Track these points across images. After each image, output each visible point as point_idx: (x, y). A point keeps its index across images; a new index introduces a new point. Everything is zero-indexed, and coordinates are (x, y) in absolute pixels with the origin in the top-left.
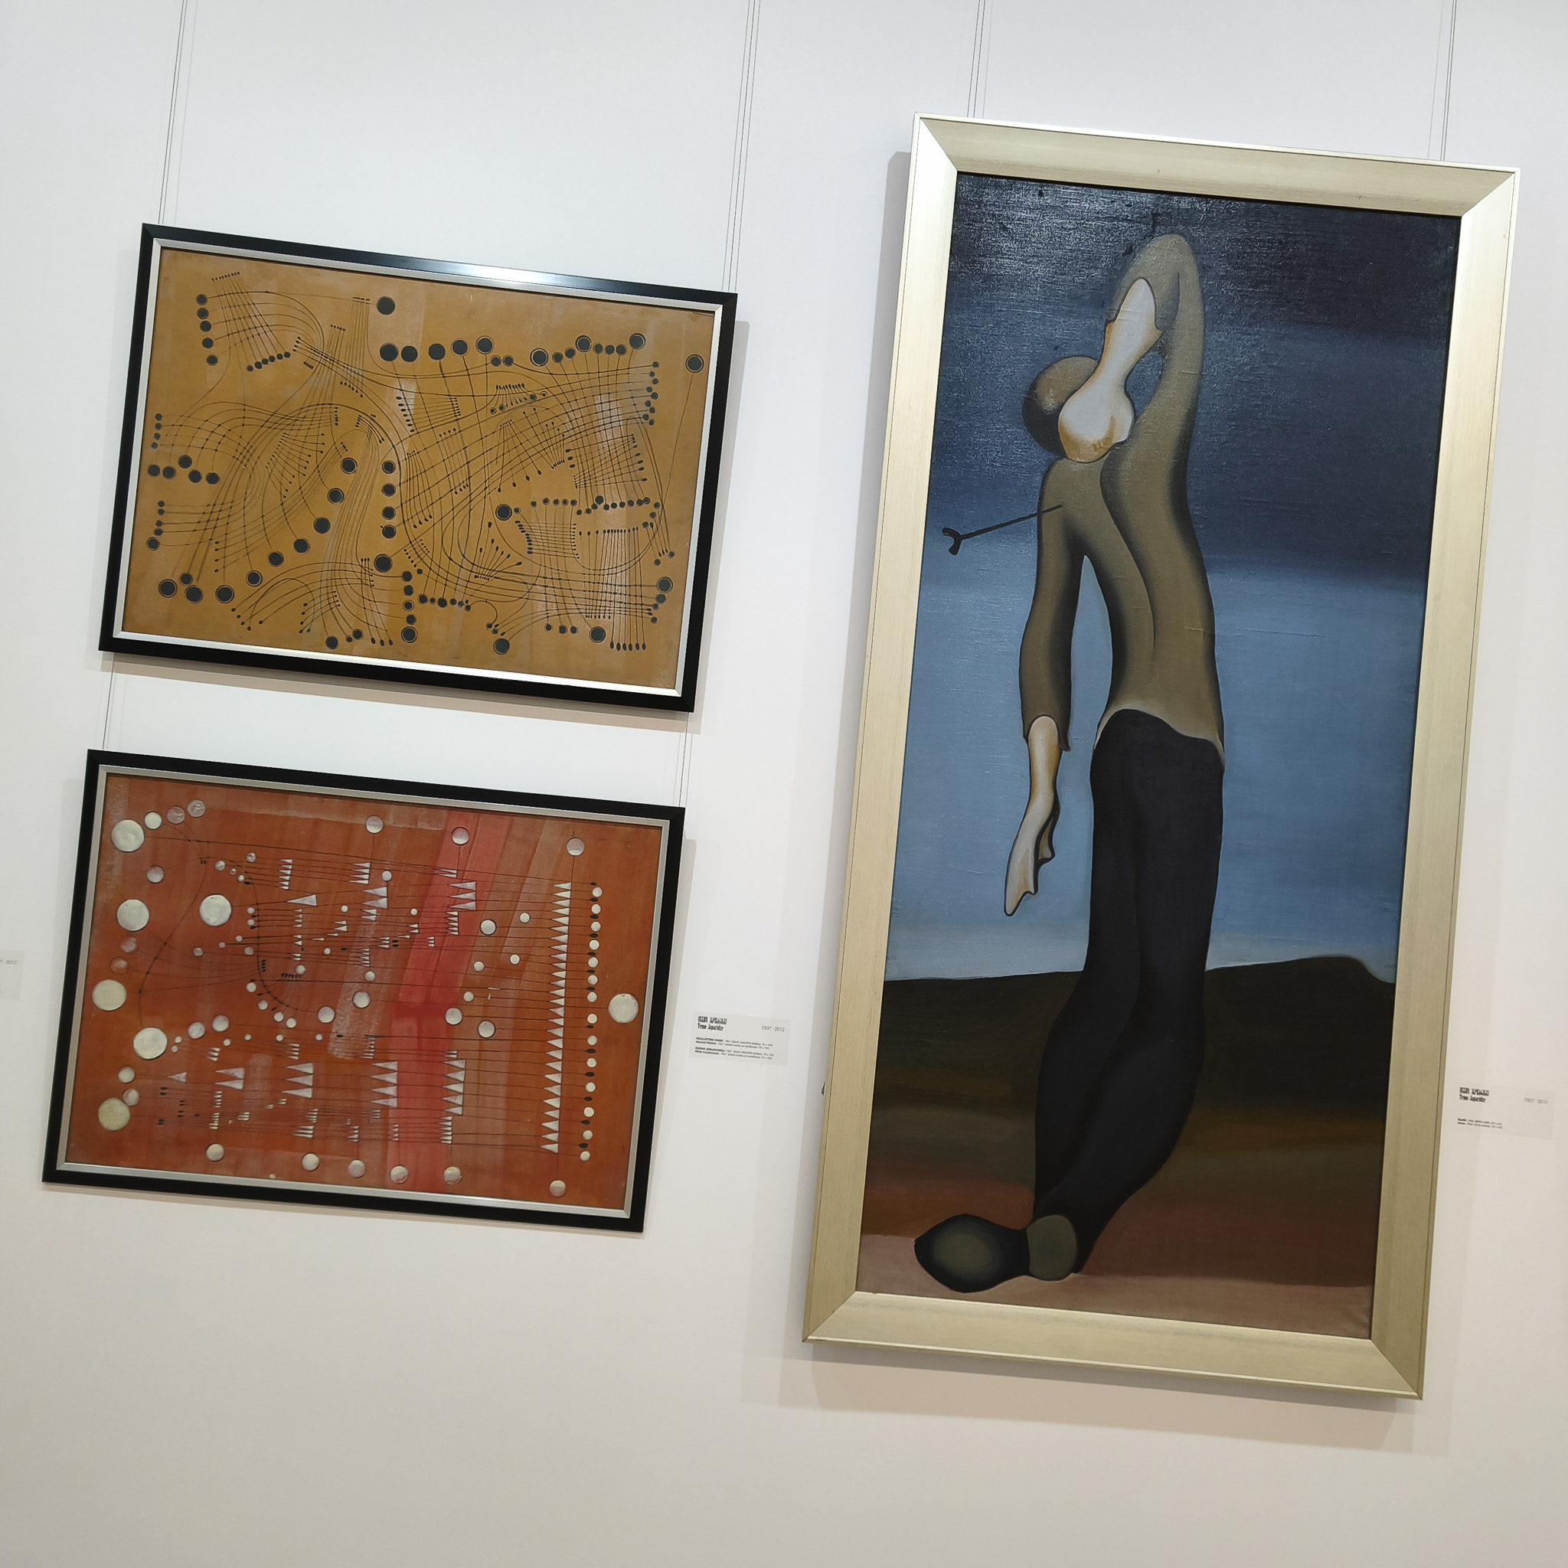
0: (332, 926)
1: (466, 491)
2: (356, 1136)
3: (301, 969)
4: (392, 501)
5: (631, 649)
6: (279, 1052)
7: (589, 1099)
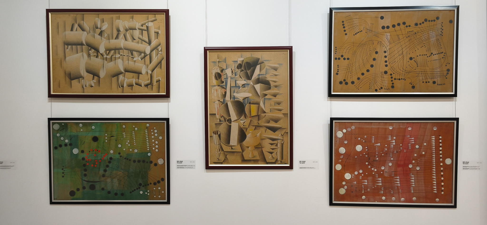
0: (384, 149)
1: (402, 55)
2: (392, 192)
3: (377, 159)
4: (387, 59)
5: (442, 85)
6: (374, 176)
7: (442, 181)
